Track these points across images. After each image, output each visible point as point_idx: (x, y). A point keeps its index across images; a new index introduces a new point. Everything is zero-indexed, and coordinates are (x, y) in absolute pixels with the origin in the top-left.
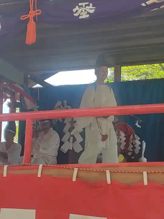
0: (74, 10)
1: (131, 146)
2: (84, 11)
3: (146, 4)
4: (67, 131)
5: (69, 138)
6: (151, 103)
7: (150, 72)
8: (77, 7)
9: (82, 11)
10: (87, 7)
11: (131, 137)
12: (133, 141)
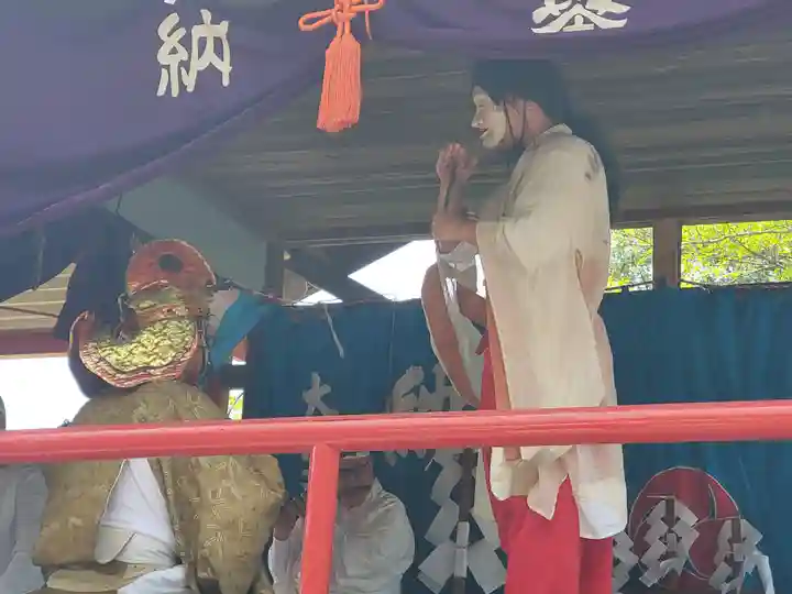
1: (724, 570)
4: (448, 496)
5: (456, 527)
9: (571, 22)
11: (727, 530)
12: (732, 550)
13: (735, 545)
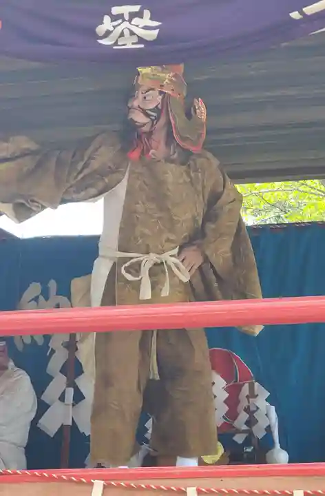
0: (101, 29)
1: (243, 416)
2: (127, 33)
3: (302, 13)
4: (59, 371)
5: (64, 391)
6: (300, 293)
7: (293, 202)
8: (107, 19)
9: (122, 35)
10: (136, 21)
11: (245, 390)
12: (249, 402)
13: (251, 400)
